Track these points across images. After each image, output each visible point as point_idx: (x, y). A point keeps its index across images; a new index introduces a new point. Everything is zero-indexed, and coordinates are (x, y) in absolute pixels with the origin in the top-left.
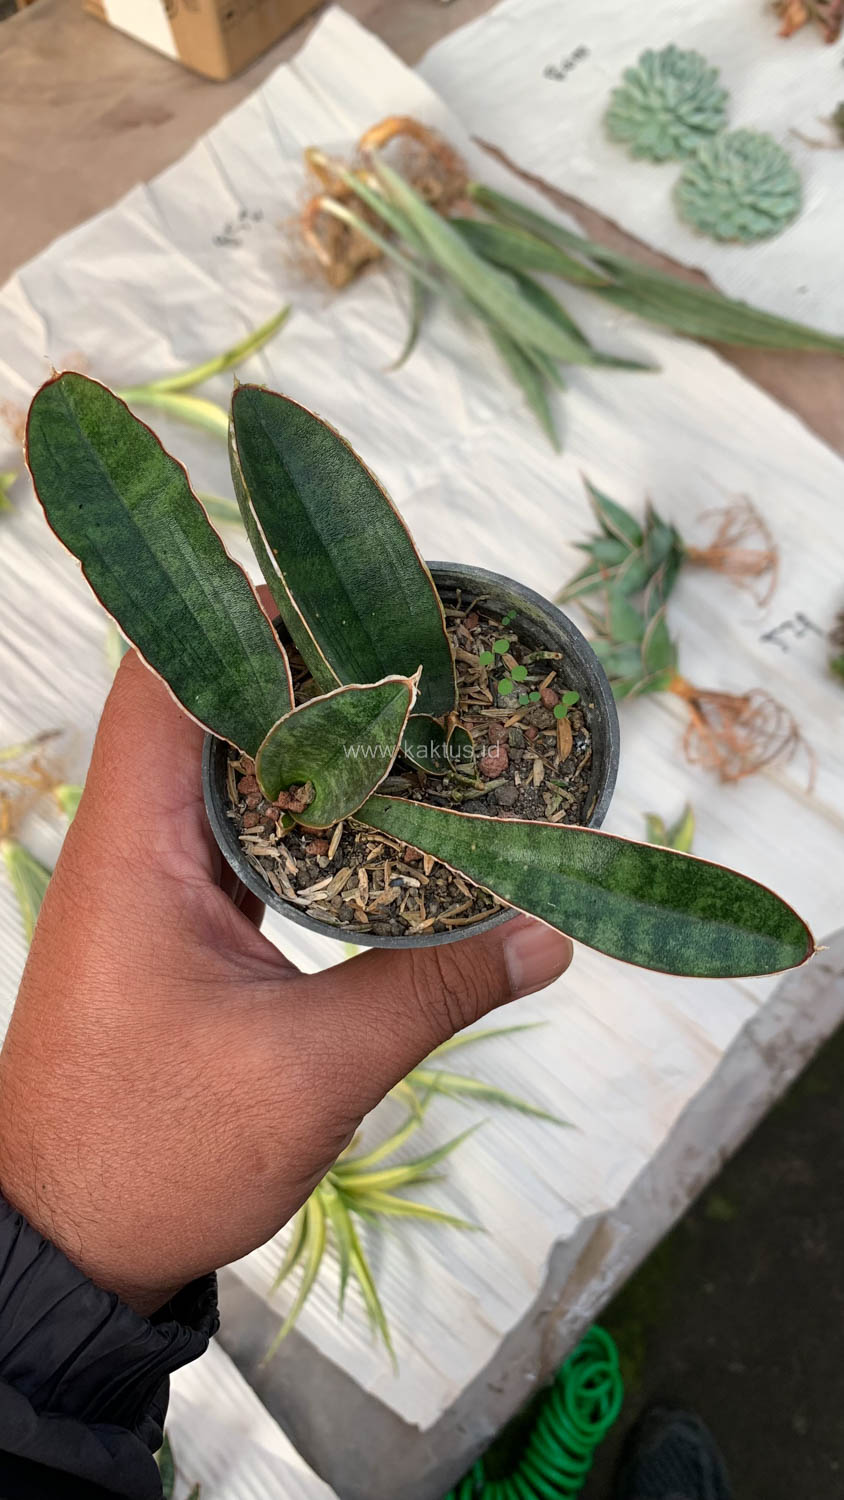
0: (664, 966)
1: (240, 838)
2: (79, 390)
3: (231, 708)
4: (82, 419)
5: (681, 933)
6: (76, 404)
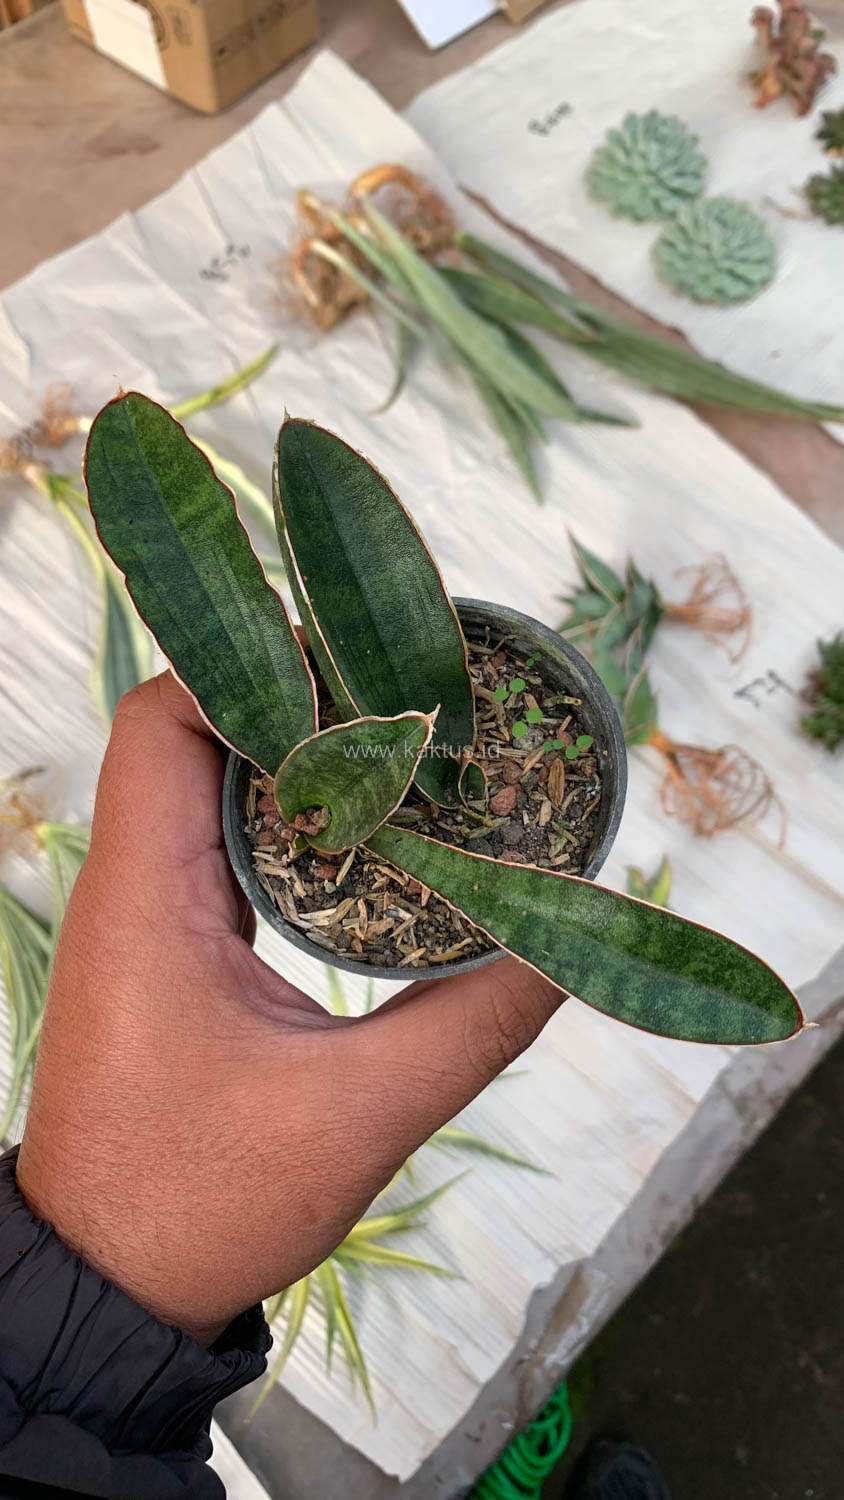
0: (650, 1026)
1: (254, 853)
2: (142, 410)
3: (256, 728)
4: (141, 438)
5: (670, 994)
6: (137, 424)
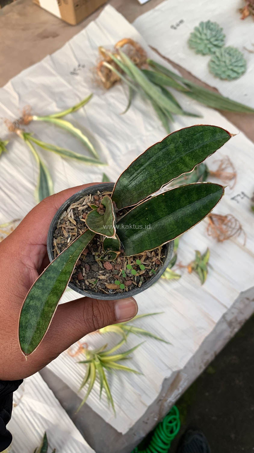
1: (90, 195)
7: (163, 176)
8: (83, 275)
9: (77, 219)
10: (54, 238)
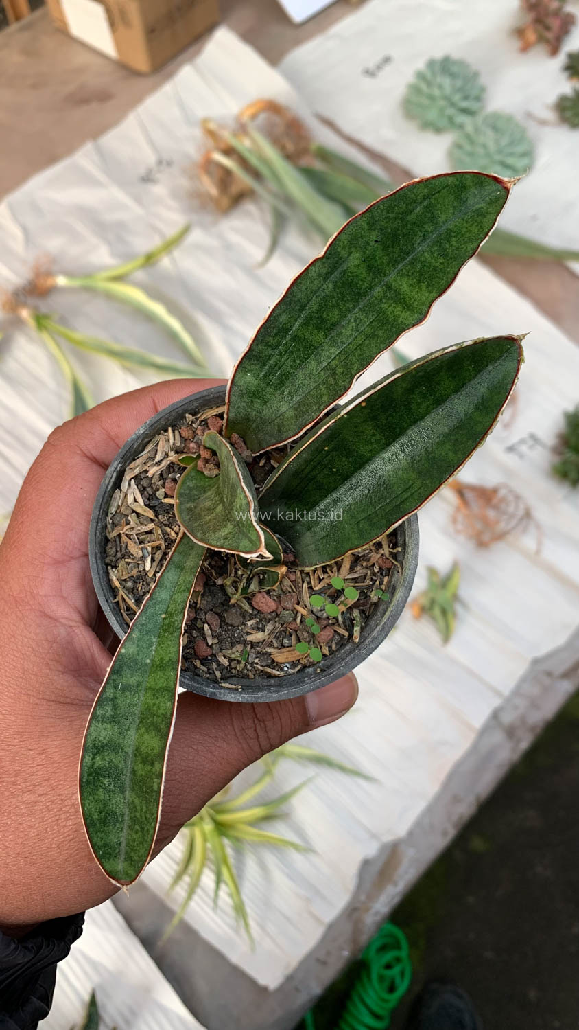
1: (170, 429)
2: (490, 210)
7: (351, 346)
8: (207, 644)
9: (154, 502)
10: (109, 567)
